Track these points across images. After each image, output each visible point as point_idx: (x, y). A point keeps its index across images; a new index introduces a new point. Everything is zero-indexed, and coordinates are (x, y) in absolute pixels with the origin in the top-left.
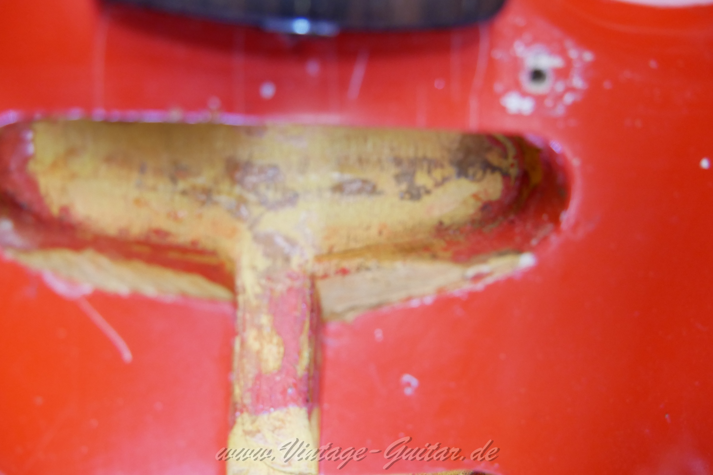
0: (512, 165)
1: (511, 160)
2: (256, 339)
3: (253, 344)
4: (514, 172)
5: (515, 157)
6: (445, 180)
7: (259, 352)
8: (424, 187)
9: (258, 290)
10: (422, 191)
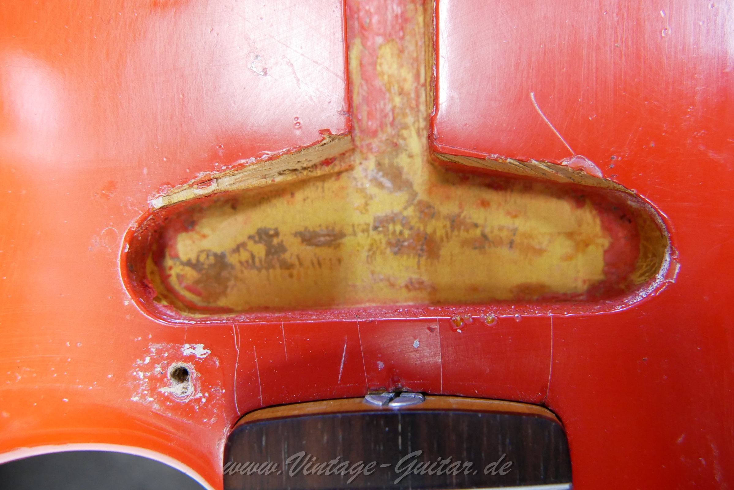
0: (171, 268)
1: (173, 272)
2: (405, 80)
3: (407, 75)
4: (169, 262)
5: (170, 276)
6: (237, 250)
7: (401, 66)
8: (256, 242)
9: (405, 133)
10: (257, 238)
